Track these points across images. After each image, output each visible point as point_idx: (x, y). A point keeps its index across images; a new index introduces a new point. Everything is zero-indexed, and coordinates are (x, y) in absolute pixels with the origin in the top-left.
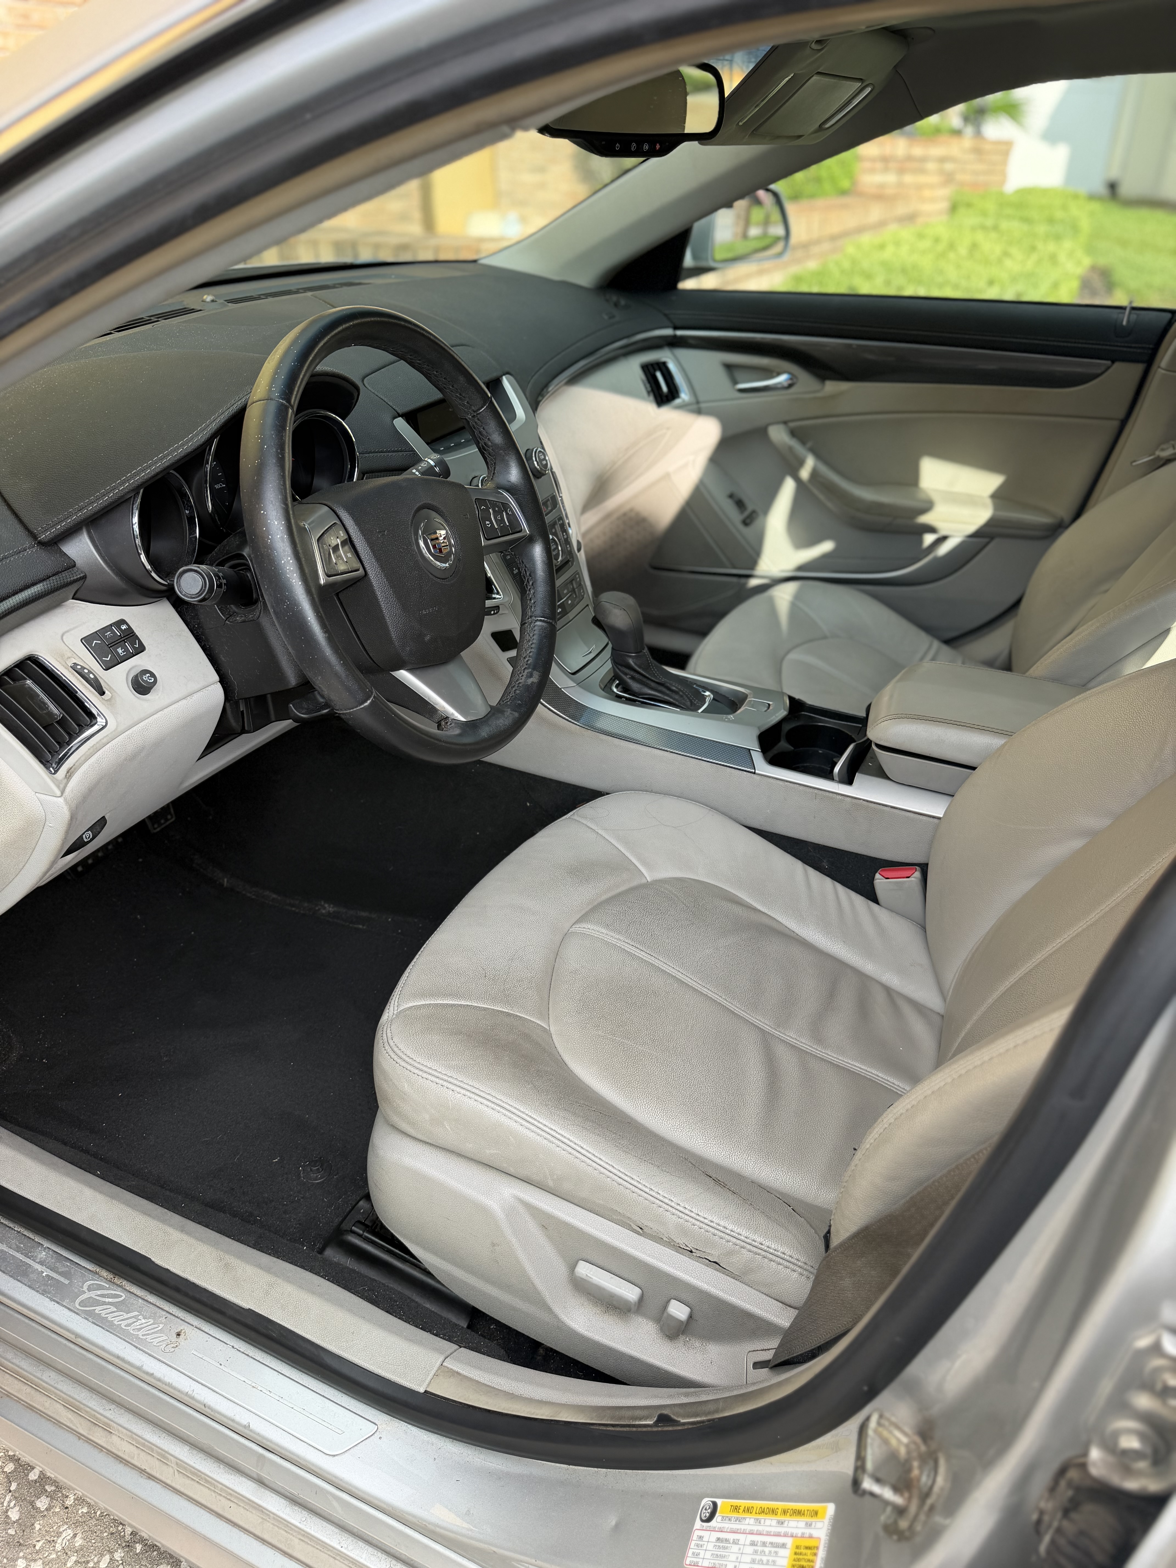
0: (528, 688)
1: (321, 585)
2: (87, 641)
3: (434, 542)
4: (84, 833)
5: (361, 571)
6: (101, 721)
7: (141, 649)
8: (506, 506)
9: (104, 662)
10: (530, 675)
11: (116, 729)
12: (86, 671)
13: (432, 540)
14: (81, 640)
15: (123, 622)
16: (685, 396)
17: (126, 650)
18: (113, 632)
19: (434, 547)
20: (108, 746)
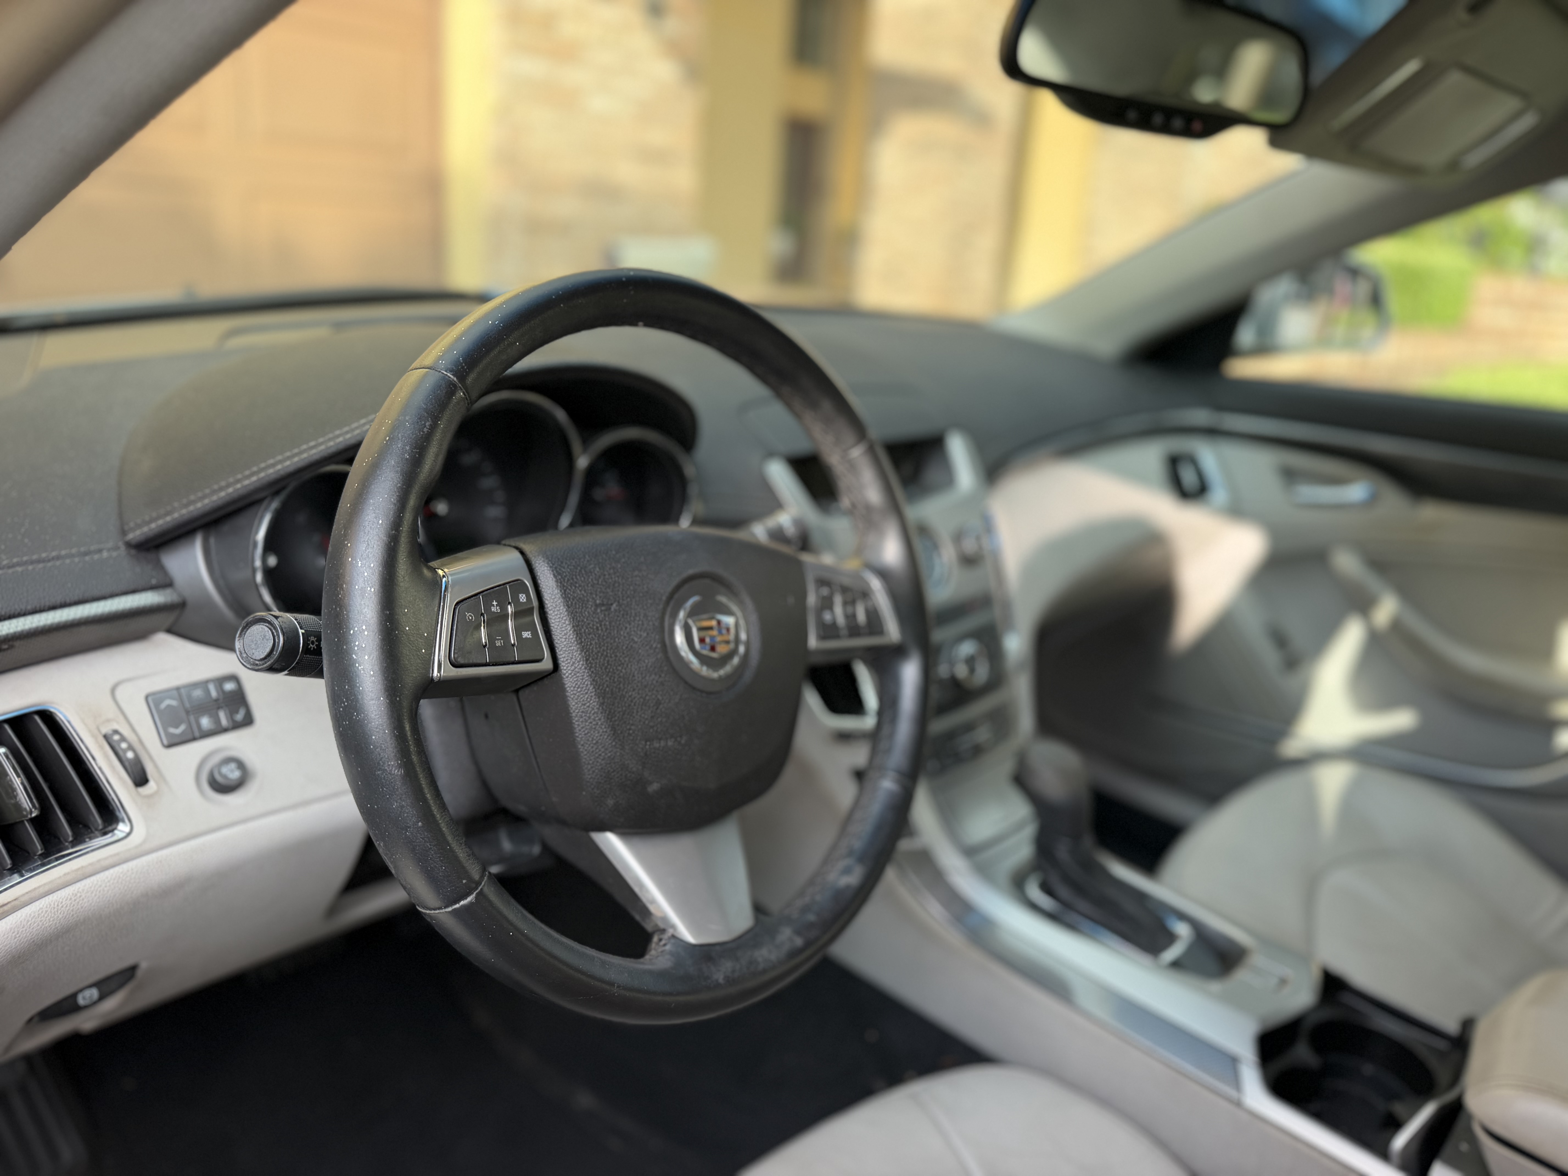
0: (838, 893)
1: (432, 679)
2: (153, 700)
3: (703, 633)
4: (81, 990)
5: (546, 664)
6: (122, 828)
7: (248, 721)
8: (866, 594)
9: (168, 734)
10: (847, 871)
11: (141, 845)
12: (124, 745)
13: (700, 629)
14: (147, 698)
15: (234, 678)
16: (1219, 494)
17: (217, 721)
18: (208, 692)
19: (702, 640)
20: (111, 871)
